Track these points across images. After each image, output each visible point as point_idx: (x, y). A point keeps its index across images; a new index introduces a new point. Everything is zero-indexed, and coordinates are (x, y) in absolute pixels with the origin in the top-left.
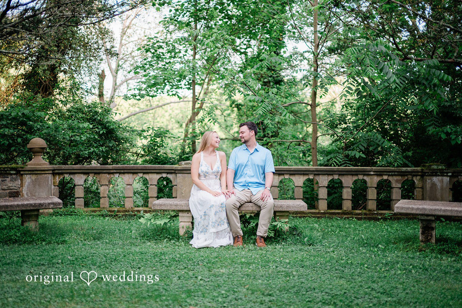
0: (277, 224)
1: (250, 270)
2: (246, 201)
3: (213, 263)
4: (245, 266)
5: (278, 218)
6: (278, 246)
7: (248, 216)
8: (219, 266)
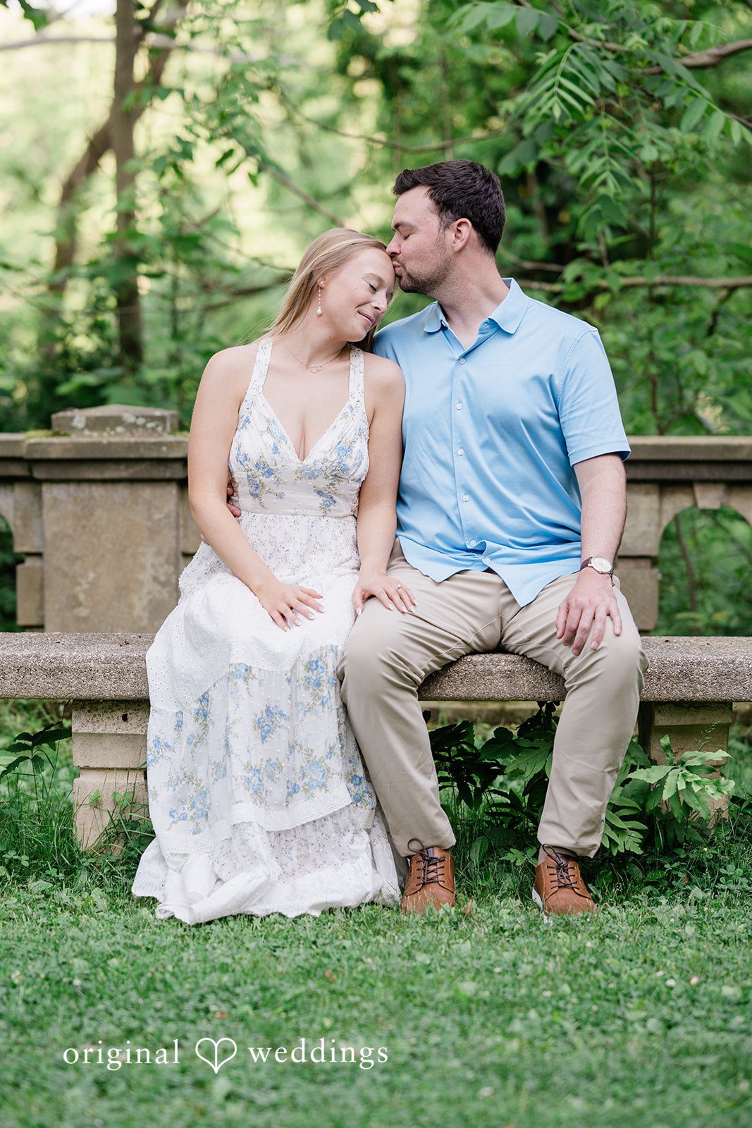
0: (662, 782)
1: (514, 1045)
2: (472, 639)
3: (292, 1005)
4: (478, 1019)
5: (665, 741)
6: (669, 911)
7: (483, 734)
8: (328, 1023)
